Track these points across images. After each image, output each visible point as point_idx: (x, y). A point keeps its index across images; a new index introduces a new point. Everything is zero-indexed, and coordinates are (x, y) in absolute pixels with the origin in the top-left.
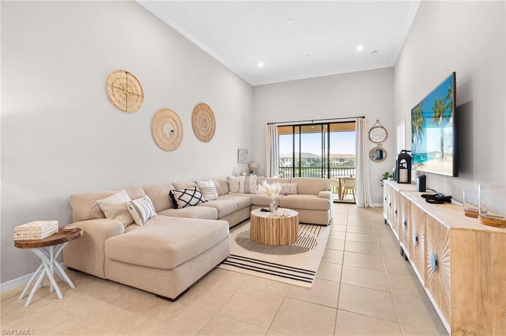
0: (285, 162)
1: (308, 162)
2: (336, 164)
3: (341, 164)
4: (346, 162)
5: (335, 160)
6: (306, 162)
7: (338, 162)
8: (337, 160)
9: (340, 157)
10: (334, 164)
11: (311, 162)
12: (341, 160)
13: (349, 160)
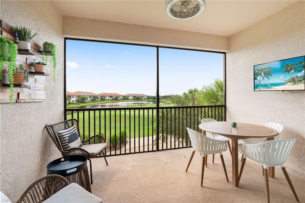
0: (72, 98)
1: (89, 98)
2: (107, 100)
3: (111, 99)
4: (113, 98)
5: (107, 96)
6: (88, 98)
7: (109, 98)
8: (108, 97)
9: (110, 95)
10: (107, 99)
11: (91, 98)
12: (111, 97)
13: (115, 97)
